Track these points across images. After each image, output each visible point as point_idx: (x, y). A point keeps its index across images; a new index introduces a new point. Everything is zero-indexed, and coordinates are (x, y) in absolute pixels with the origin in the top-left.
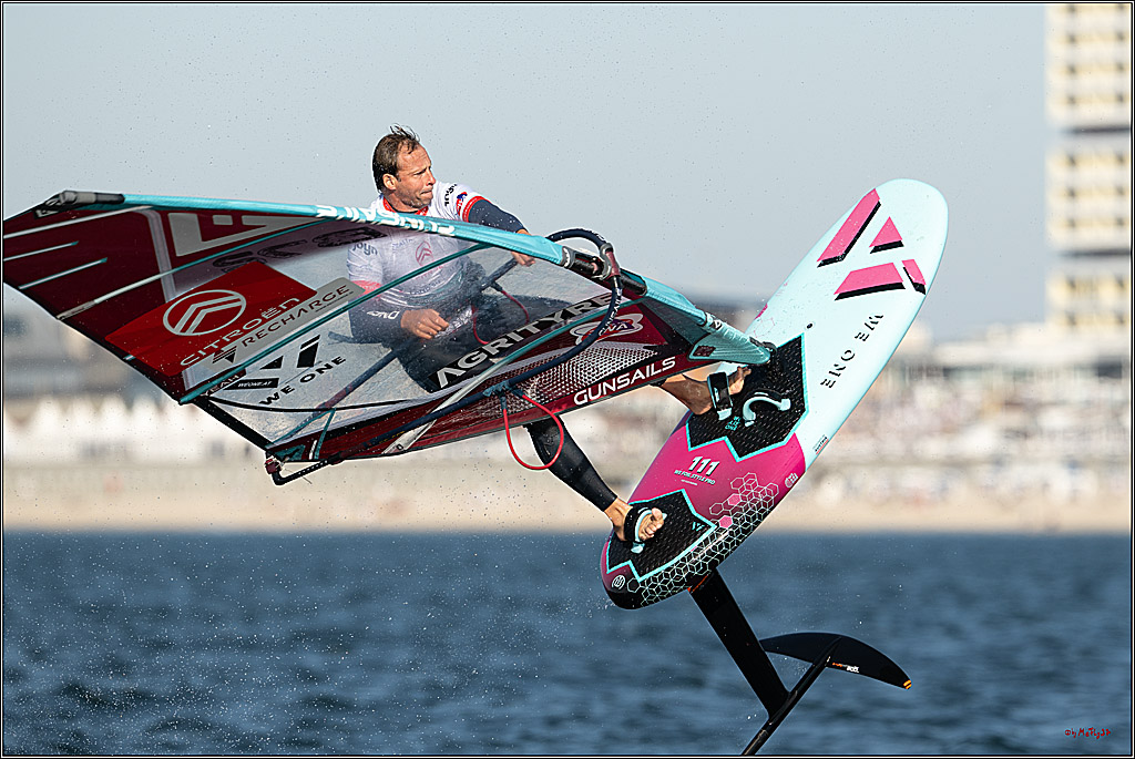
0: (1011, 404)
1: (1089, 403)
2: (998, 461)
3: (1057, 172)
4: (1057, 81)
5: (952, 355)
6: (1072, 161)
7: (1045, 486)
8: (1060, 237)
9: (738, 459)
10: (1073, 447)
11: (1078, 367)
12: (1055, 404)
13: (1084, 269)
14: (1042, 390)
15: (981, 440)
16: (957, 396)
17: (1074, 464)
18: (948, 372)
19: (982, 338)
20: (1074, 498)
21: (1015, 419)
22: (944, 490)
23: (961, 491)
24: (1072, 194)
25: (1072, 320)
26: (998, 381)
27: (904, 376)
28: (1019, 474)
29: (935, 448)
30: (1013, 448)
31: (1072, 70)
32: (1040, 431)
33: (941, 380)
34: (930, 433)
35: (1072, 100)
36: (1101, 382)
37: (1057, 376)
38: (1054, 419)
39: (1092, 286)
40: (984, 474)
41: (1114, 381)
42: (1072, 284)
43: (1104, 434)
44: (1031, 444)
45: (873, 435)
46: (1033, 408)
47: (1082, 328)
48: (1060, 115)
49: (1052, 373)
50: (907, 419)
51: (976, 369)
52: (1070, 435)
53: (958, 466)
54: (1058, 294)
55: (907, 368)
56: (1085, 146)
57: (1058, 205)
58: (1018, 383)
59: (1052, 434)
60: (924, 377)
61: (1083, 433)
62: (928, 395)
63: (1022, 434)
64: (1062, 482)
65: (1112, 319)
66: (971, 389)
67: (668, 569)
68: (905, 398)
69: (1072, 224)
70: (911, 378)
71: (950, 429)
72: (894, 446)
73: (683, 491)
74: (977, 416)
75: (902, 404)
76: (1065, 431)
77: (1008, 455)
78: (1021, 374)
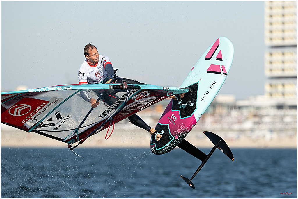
0: (255, 116)
1: (275, 115)
2: (252, 130)
3: (267, 57)
4: (267, 34)
5: (241, 103)
6: (271, 55)
7: (264, 136)
8: (268, 74)
10: (271, 127)
11: (272, 107)
12: (266, 116)
13: (274, 82)
14: (263, 112)
15: (248, 125)
16: (242, 114)
17: (271, 131)
18: (240, 108)
19: (248, 99)
20: (271, 139)
21: (257, 119)
22: (239, 137)
23: (243, 137)
24: (271, 63)
25: (271, 95)
26: (252, 110)
27: (228, 109)
28: (257, 133)
29: (236, 127)
30: (256, 127)
31: (271, 32)
32: (263, 123)
33: (238, 110)
34: (235, 123)
35: (271, 39)
36: (278, 110)
37: (267, 108)
38: (266, 120)
39: (276, 86)
40: (249, 133)
41: (281, 110)
42: (271, 85)
43: (279, 123)
44: (260, 126)
45: (221, 123)
46: (261, 117)
47: (274, 97)
48: (268, 43)
49: (266, 108)
50: (229, 119)
51: (247, 107)
52: (271, 123)
53: (242, 131)
54: (267, 88)
55: (229, 106)
56: (274, 51)
57: (267, 65)
58: (257, 110)
59: (266, 123)
60: (234, 109)
61: (273, 123)
62: (235, 113)
63: (258, 123)
64: (268, 135)
65: (281, 94)
66: (245, 112)
67: (163, 148)
68: (229, 114)
69: (271, 70)
70: (230, 109)
71: (240, 122)
72: (226, 126)
73: (168, 124)
74: (247, 119)
75: (228, 115)
76: (269, 123)
77: (255, 128)
78: (258, 108)
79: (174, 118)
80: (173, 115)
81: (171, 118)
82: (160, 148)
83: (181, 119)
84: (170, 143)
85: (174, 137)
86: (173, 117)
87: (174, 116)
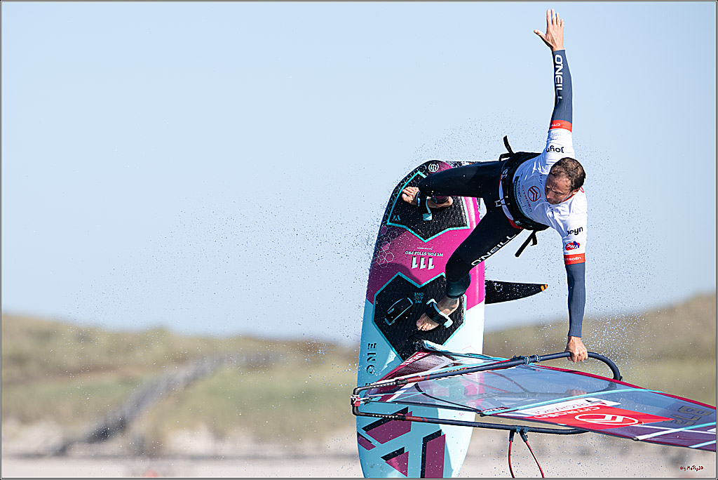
9: (400, 273)
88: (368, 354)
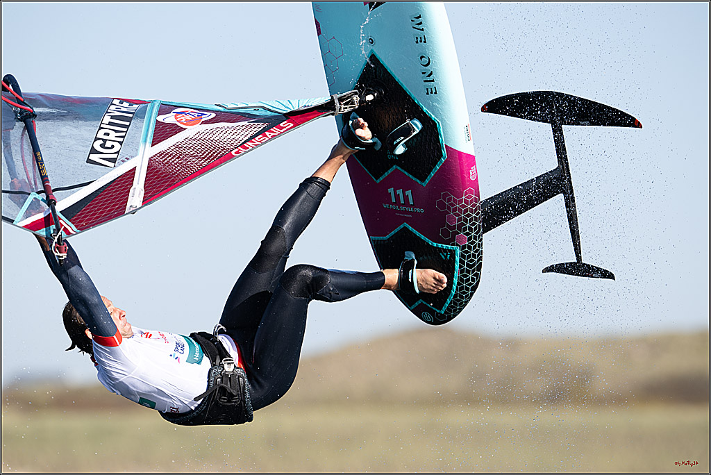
67: (455, 296)
73: (406, 225)
79: (406, 198)
80: (391, 190)
81: (394, 201)
82: (448, 301)
83: (424, 185)
84: (460, 267)
85: (453, 245)
86: (397, 196)
87: (400, 192)
88: (433, 81)
